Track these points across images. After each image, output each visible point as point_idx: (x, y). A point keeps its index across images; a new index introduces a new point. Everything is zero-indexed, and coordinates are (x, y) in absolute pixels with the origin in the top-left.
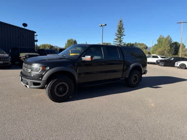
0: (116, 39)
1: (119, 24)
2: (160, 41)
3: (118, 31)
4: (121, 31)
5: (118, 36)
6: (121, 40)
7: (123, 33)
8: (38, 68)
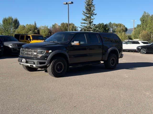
4: (91, 9)
7: (93, 11)
8: (43, 51)
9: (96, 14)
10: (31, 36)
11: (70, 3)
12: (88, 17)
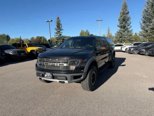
1: (57, 21)
3: (57, 27)
5: (57, 31)
7: (61, 28)
9: (63, 30)
10: (26, 44)
11: (50, 21)
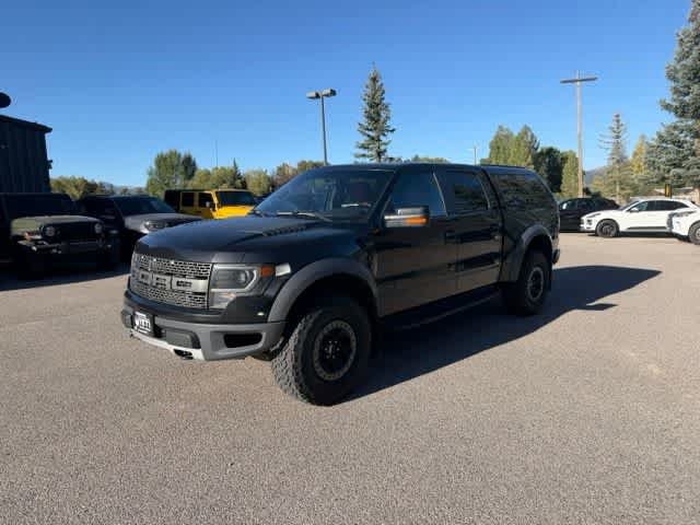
0: (363, 147)
1: (369, 91)
2: (498, 148)
3: (368, 117)
4: (379, 115)
5: (369, 136)
6: (382, 148)
7: (385, 122)
8: (243, 271)
9: (393, 131)
10: (213, 193)
11: (327, 95)
12: (373, 138)
